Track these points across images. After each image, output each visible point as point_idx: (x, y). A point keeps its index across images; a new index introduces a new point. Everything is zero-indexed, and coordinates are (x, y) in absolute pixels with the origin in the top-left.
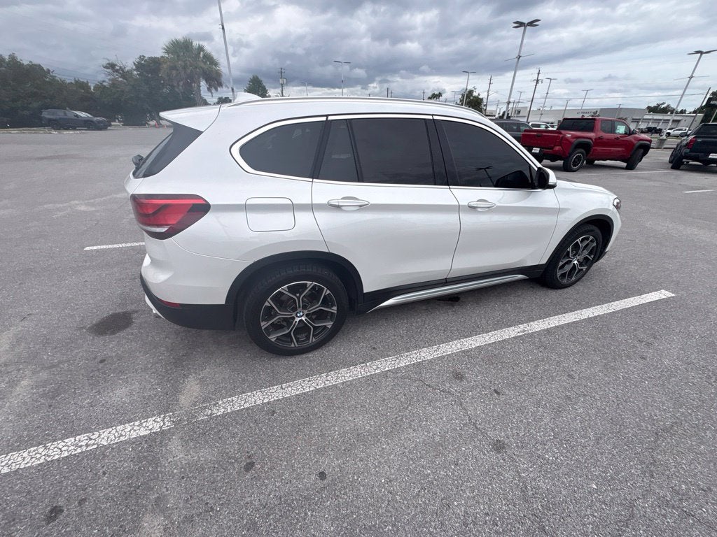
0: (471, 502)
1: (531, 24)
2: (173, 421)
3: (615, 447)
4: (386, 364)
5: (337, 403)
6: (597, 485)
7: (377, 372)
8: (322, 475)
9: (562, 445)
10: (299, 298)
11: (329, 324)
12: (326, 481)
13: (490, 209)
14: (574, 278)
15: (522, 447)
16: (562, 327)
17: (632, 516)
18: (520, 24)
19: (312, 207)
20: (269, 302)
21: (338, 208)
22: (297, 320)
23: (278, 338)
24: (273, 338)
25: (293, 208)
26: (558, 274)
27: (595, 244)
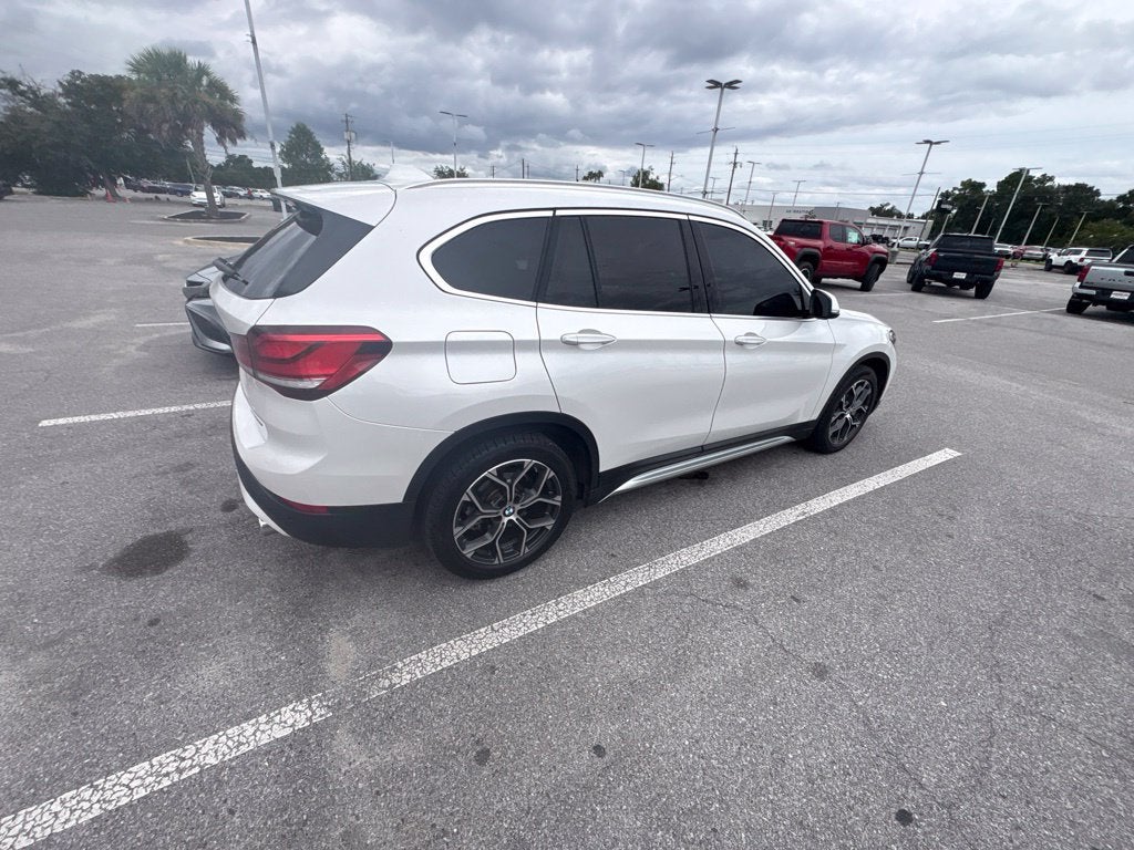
0: (808, 751)
1: (731, 85)
2: (327, 706)
3: (951, 652)
5: (586, 642)
6: (946, 701)
8: (599, 750)
9: (892, 657)
10: (510, 485)
11: (549, 524)
12: (606, 758)
13: (761, 346)
14: (846, 439)
15: (849, 668)
16: (847, 504)
17: (994, 733)
18: (715, 84)
19: (539, 346)
20: (468, 496)
21: (574, 345)
22: (505, 520)
23: (476, 553)
24: (469, 552)
25: (514, 346)
26: (829, 433)
27: (870, 391)
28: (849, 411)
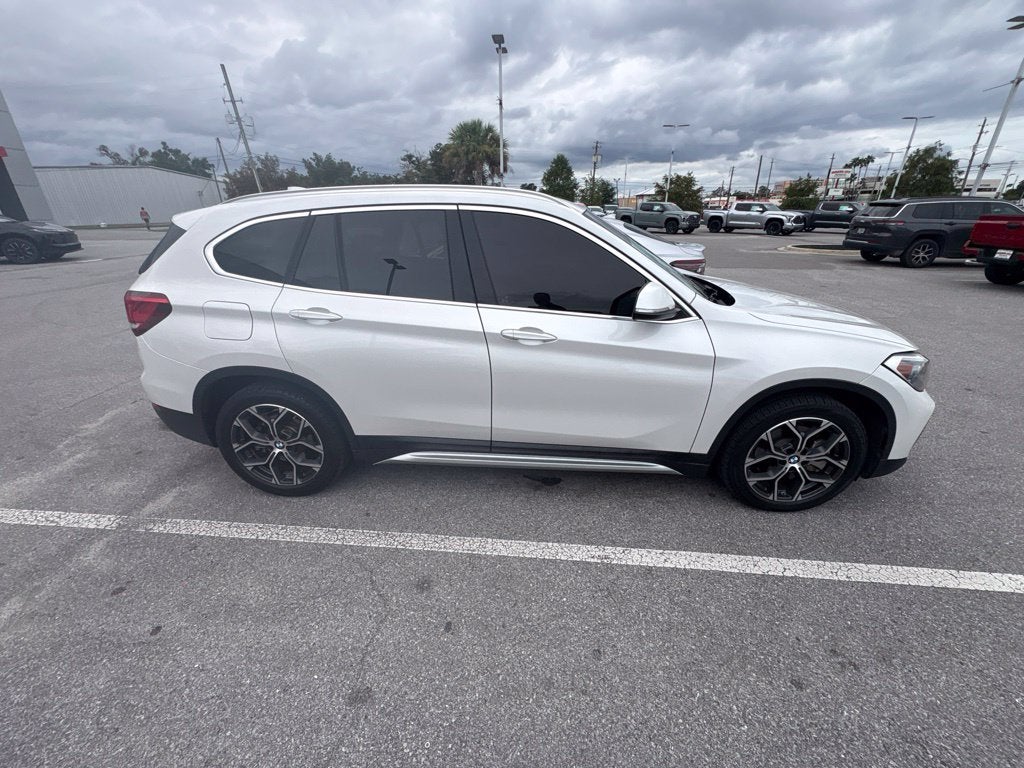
2: (120, 524)
4: (353, 538)
7: (337, 543)
8: (157, 630)
10: (271, 423)
11: (316, 467)
12: (152, 637)
14: (798, 497)
19: (272, 317)
20: (238, 422)
21: (302, 320)
22: (277, 451)
23: (255, 468)
24: (249, 466)
25: (251, 315)
26: (748, 480)
27: (843, 438)
28: (796, 459)
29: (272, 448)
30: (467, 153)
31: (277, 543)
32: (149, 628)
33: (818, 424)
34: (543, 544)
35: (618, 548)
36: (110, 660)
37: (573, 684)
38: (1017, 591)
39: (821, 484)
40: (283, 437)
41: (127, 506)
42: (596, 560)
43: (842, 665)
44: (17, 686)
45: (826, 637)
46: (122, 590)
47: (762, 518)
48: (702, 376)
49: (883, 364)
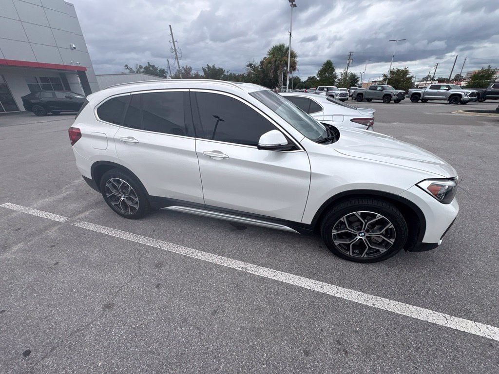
2: (66, 221)
4: (143, 240)
5: (103, 244)
7: (135, 241)
10: (119, 187)
11: (137, 207)
19: (114, 140)
20: (107, 185)
21: (125, 142)
22: (122, 199)
24: (113, 204)
25: (107, 139)
26: (334, 242)
27: (390, 226)
28: (363, 234)
29: (121, 197)
30: (275, 62)
31: (114, 237)
32: (55, 262)
33: (374, 216)
34: (219, 257)
35: (254, 265)
36: (37, 272)
37: (195, 323)
38: (487, 337)
39: (378, 251)
40: (124, 193)
41: (72, 215)
42: (240, 269)
43: (339, 350)
44: (7, 274)
45: (339, 333)
46: (54, 246)
47: (341, 263)
48: (305, 182)
49: (416, 185)
